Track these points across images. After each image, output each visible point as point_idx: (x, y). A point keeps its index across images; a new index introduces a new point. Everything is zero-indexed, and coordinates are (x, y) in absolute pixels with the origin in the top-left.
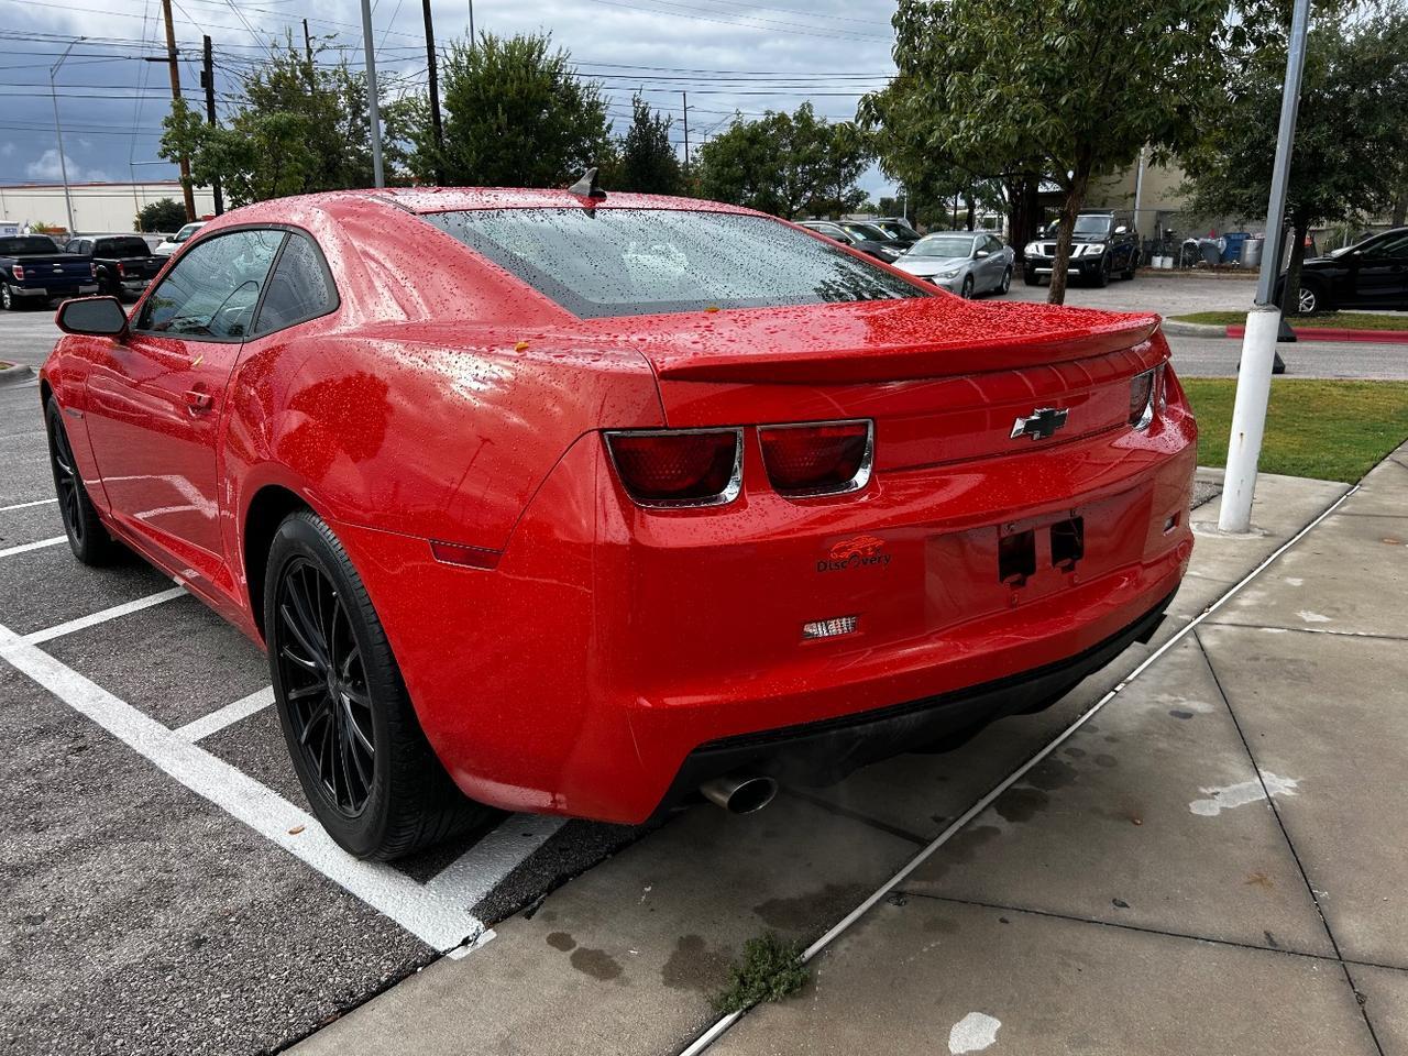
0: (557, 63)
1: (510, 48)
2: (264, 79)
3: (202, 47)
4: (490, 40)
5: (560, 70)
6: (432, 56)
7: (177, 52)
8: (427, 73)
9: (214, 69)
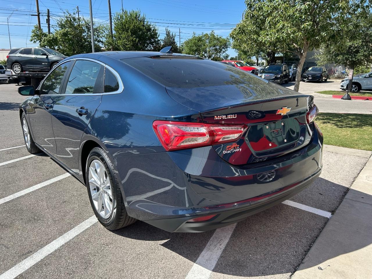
0: (144, 18)
1: (131, 14)
3: (47, 12)
6: (111, 16)
7: (40, 13)
8: (109, 21)
9: (50, 18)
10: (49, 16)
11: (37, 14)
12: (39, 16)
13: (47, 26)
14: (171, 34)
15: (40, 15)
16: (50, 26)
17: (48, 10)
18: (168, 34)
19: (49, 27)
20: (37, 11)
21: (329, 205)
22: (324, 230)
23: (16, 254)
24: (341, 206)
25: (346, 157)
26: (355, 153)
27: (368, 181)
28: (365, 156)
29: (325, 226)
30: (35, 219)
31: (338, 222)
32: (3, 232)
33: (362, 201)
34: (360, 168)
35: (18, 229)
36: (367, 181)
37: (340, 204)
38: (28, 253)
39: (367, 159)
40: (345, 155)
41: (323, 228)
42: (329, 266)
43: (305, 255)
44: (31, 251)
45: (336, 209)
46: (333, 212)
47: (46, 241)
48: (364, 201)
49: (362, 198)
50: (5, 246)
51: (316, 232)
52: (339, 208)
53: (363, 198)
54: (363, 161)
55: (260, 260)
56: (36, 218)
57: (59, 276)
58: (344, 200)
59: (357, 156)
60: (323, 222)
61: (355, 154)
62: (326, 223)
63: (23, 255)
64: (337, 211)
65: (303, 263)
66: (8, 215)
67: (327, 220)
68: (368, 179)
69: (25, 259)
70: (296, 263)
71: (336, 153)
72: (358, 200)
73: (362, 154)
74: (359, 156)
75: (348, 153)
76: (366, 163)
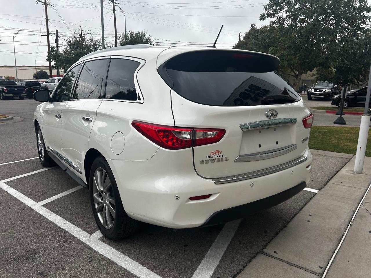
0: (148, 39)
1: (137, 35)
2: (72, 41)
3: (56, 33)
4: (132, 33)
5: (149, 41)
7: (49, 34)
8: (115, 41)
9: (59, 38)
11: (46, 34)
17: (57, 31)
19: (58, 47)
21: (317, 186)
22: (313, 198)
24: (325, 187)
25: (333, 158)
31: (323, 195)
33: (341, 184)
34: (342, 165)
36: (346, 173)
39: (349, 160)
41: (312, 198)
43: (301, 210)
45: (322, 189)
46: (319, 190)
48: (342, 184)
49: (341, 182)
51: (308, 200)
54: (346, 161)
58: (328, 184)
60: (313, 195)
61: (340, 156)
62: (315, 195)
64: (322, 190)
67: (315, 194)
70: (295, 213)
71: (325, 156)
72: (338, 184)
73: (346, 156)
74: (343, 158)
75: (335, 156)
76: (348, 162)
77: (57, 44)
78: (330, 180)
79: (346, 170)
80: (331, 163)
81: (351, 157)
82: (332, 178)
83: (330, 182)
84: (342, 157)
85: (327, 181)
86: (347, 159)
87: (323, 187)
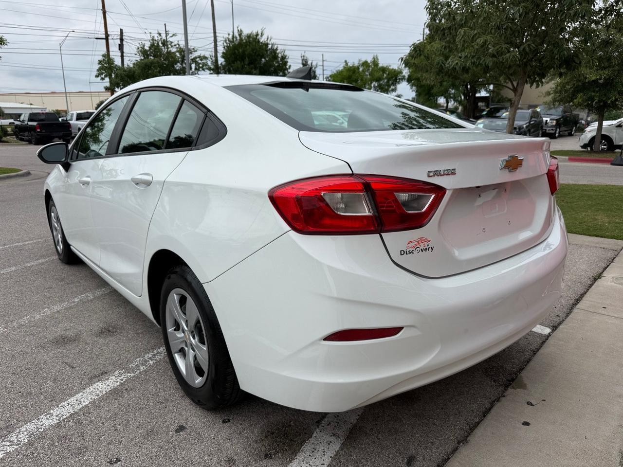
3: (119, 33)
6: (215, 37)
7: (109, 35)
8: (213, 44)
9: (124, 43)
10: (122, 40)
11: (104, 36)
12: (107, 39)
13: (120, 54)
14: (309, 62)
15: (109, 38)
16: (124, 55)
17: (121, 31)
18: (305, 63)
19: (122, 56)
20: (104, 33)
21: (551, 317)
22: (541, 351)
23: (84, 375)
24: (568, 319)
25: (583, 249)
26: (598, 243)
27: (616, 285)
28: (613, 248)
29: (541, 347)
30: (109, 331)
31: (563, 341)
32: (65, 347)
33: (603, 312)
34: (604, 265)
35: (87, 344)
36: (613, 284)
37: (567, 316)
38: (102, 374)
39: (616, 253)
40: (581, 246)
41: (538, 350)
42: (544, 400)
43: (509, 386)
44: (106, 372)
46: (555, 328)
47: (126, 360)
48: (606, 313)
49: (603, 308)
50: (69, 365)
51: (527, 355)
52: (565, 322)
53: (605, 308)
54: (610, 255)
55: (439, 391)
56: (110, 329)
57: (146, 405)
58: (575, 310)
59: (601, 248)
60: (539, 341)
61: (597, 245)
62: (543, 342)
63: (96, 376)
64: (561, 327)
65: (504, 396)
66: (72, 325)
67: (546, 338)
68: (615, 281)
69: (97, 382)
70: (493, 396)
72: (596, 311)
73: (609, 244)
74: (603, 248)
75: (587, 244)
76: (614, 258)
77: (122, 53)
78: (577, 301)
79: (613, 277)
80: (579, 262)
81: (619, 245)
82: (582, 296)
83: (578, 306)
84: (603, 246)
85: (571, 303)
86: (613, 250)
87: (563, 320)
